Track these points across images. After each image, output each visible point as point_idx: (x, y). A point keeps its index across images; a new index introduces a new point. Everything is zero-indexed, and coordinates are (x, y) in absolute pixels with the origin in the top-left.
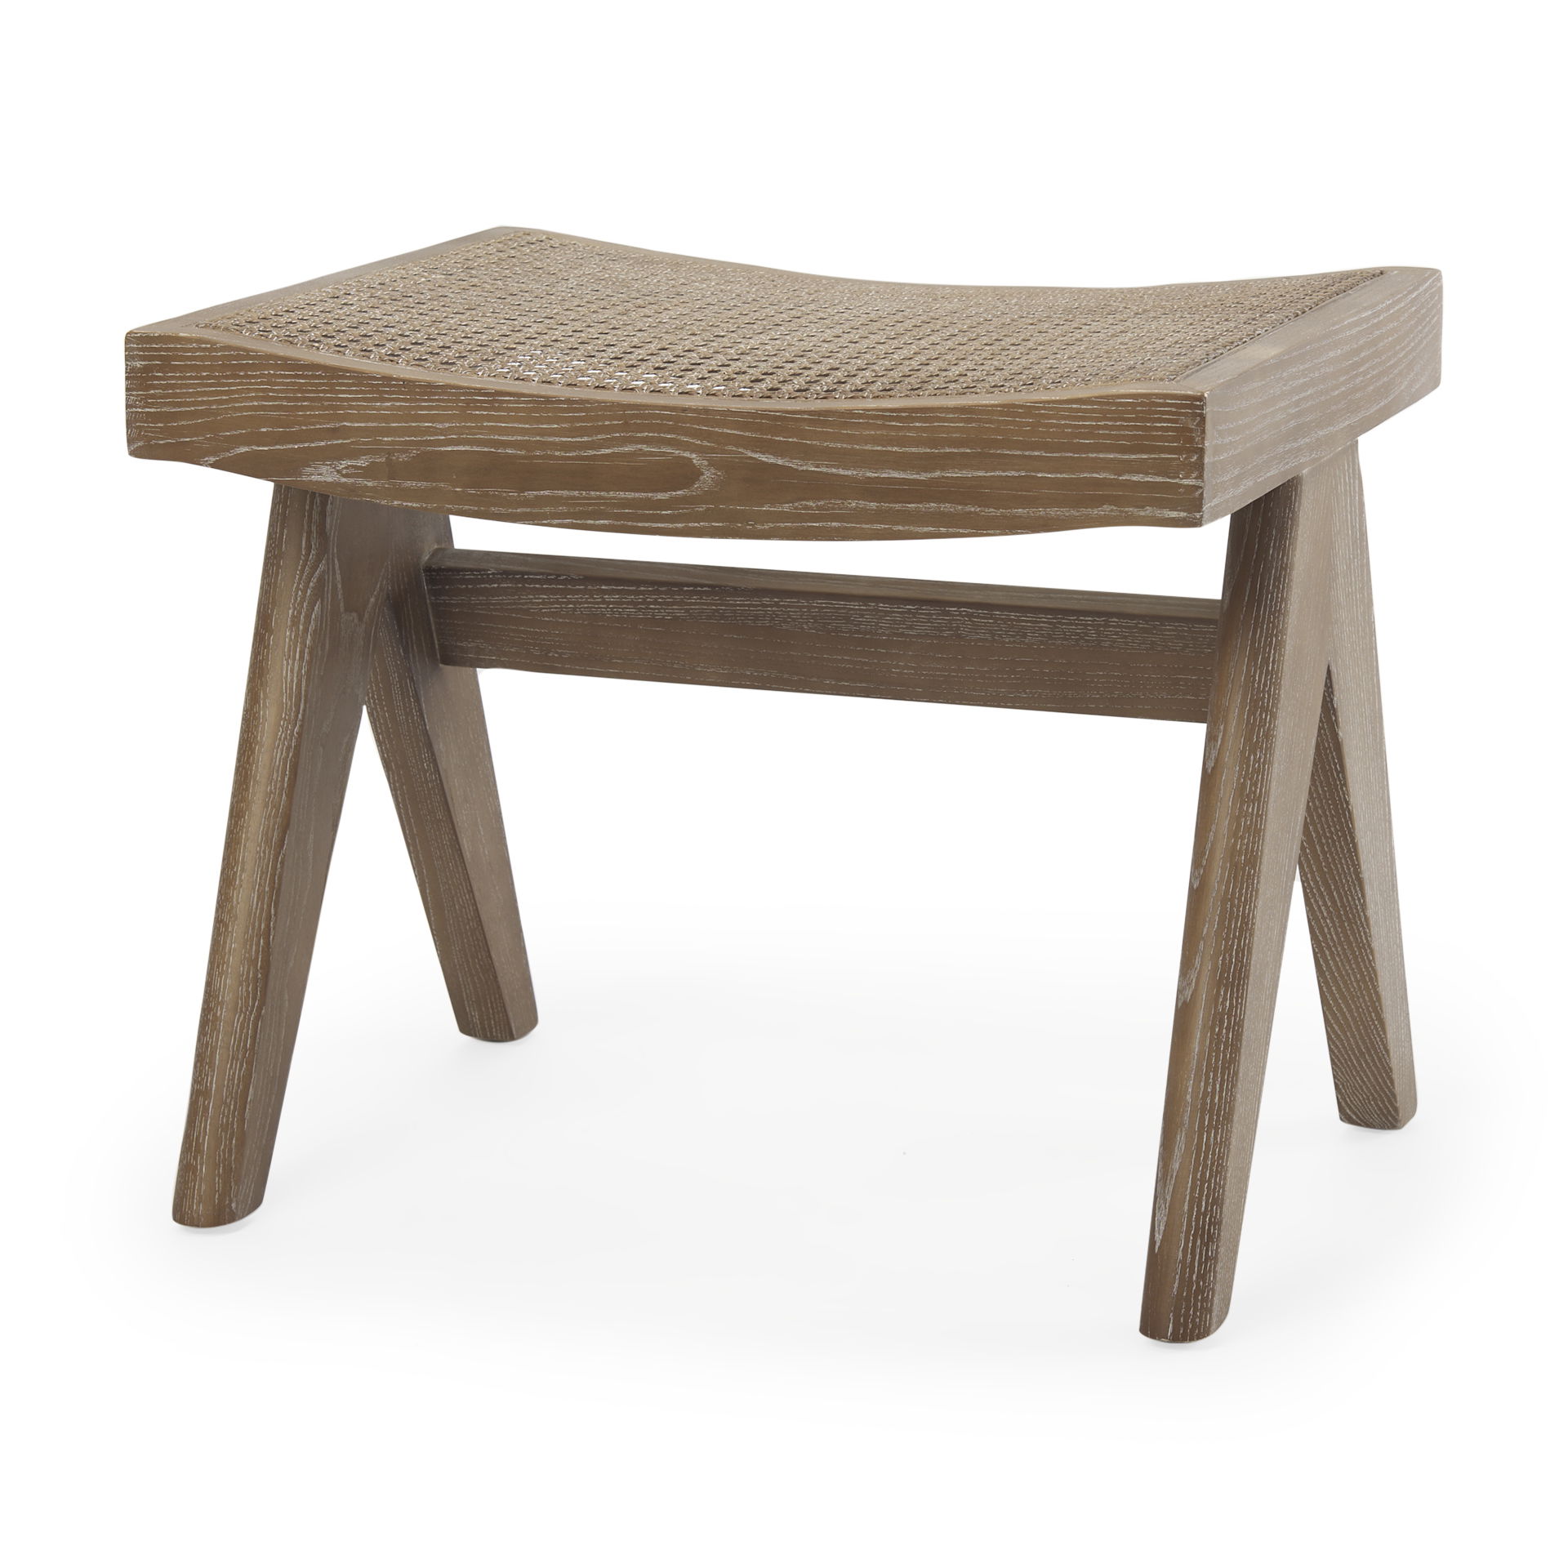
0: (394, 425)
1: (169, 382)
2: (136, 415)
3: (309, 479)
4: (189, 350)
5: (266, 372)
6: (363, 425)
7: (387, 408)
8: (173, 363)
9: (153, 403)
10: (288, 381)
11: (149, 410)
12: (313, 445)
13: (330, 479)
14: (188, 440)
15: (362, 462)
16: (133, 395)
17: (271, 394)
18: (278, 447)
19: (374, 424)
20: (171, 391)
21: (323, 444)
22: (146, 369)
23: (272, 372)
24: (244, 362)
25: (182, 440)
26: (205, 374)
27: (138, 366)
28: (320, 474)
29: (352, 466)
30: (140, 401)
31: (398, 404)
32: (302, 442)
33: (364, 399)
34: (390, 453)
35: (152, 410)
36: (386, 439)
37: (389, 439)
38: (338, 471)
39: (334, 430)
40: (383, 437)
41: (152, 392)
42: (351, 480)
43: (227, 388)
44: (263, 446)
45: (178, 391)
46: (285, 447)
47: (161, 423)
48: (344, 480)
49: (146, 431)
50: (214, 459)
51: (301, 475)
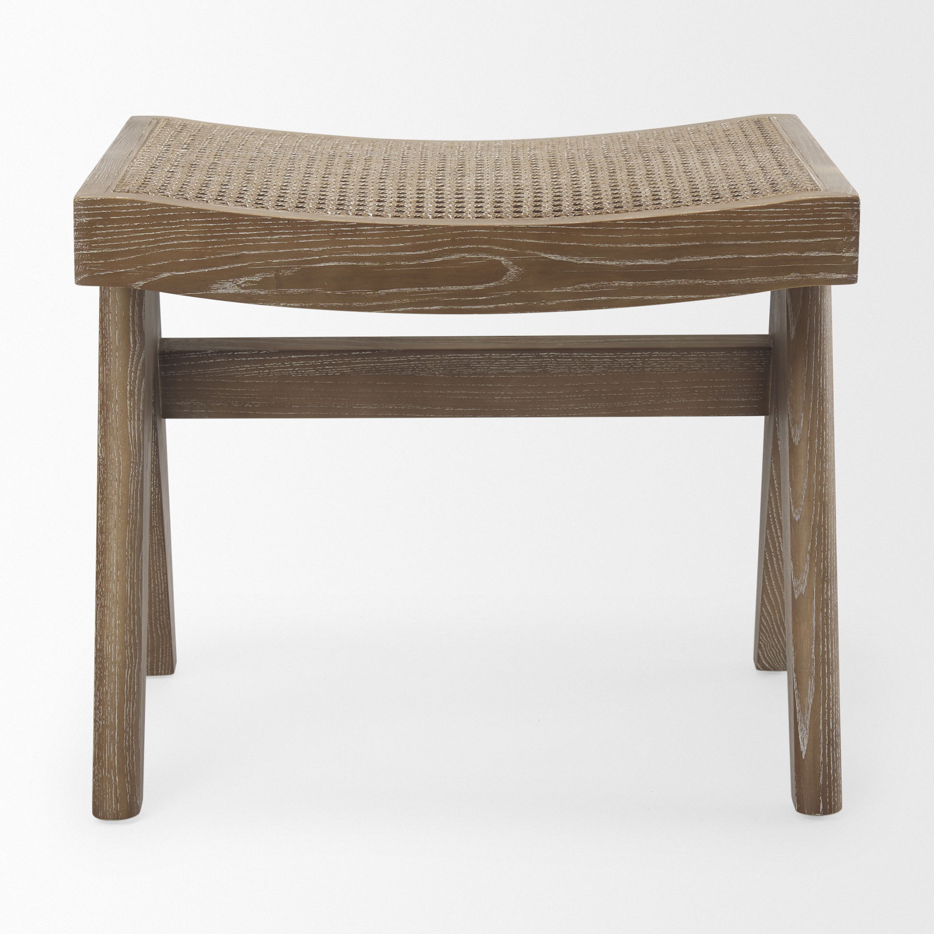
0: (281, 251)
1: (108, 231)
2: (82, 256)
3: (216, 292)
4: (124, 208)
5: (184, 220)
6: (257, 252)
7: (276, 240)
8: (111, 218)
9: (95, 247)
10: (201, 225)
11: (92, 252)
12: (219, 269)
13: (232, 291)
14: (123, 270)
15: (257, 278)
16: (80, 242)
17: (187, 235)
18: (192, 271)
19: (267, 251)
20: (110, 238)
21: (227, 267)
22: (90, 223)
23: (188, 220)
24: (167, 214)
25: (118, 271)
26: (136, 224)
27: (85, 221)
28: (225, 288)
29: (249, 281)
30: (86, 246)
31: (284, 236)
32: (211, 267)
33: (258, 235)
34: (277, 270)
35: (95, 252)
36: (275, 261)
37: (277, 261)
38: (238, 286)
39: (237, 257)
40: (273, 260)
41: (95, 239)
42: (248, 291)
43: (153, 233)
44: (181, 272)
45: (115, 237)
46: (198, 271)
47: (102, 260)
48: (243, 291)
49: (90, 267)
50: (143, 283)
51: (210, 290)
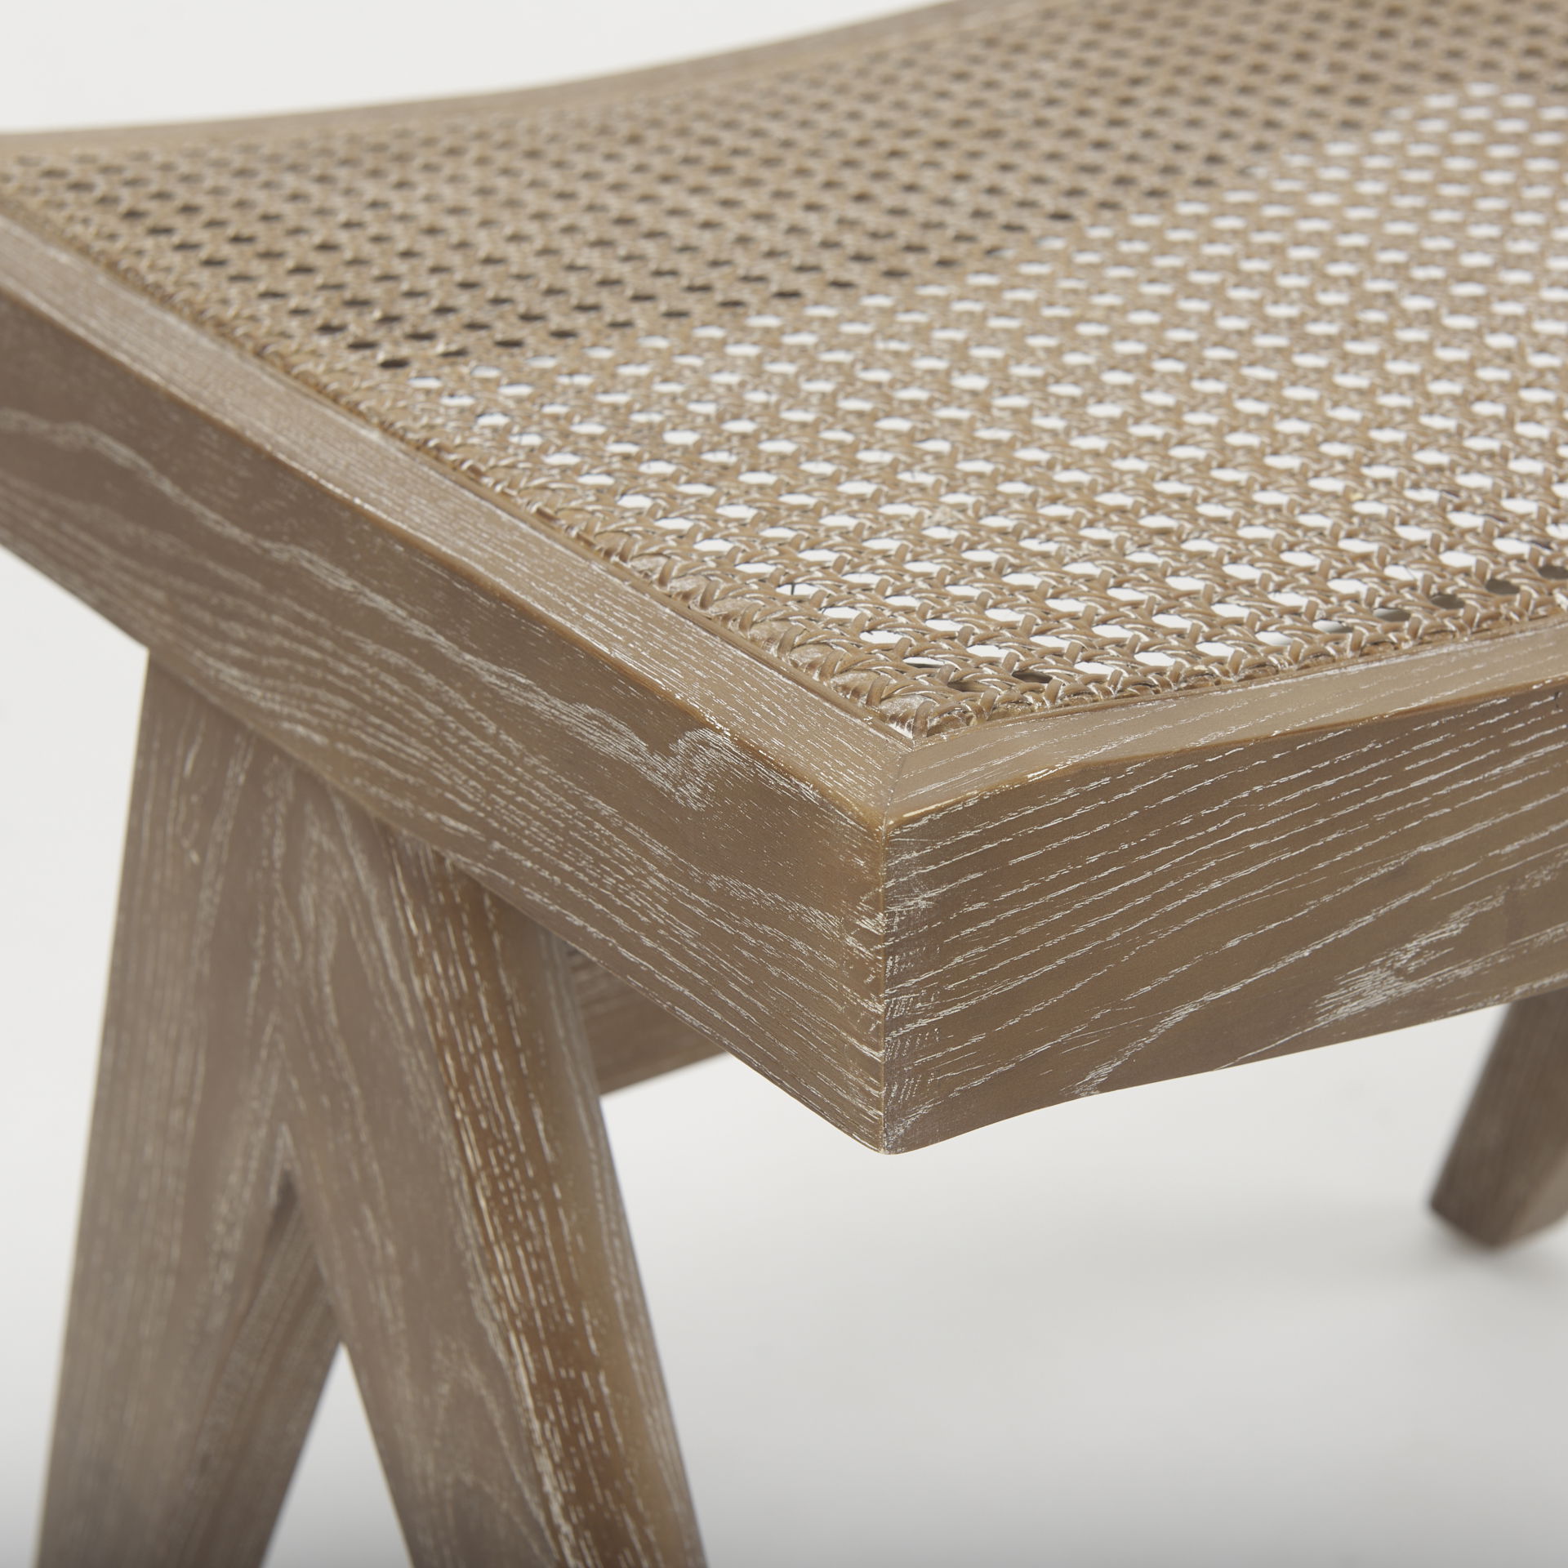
1: (1002, 916)
2: (913, 1041)
3: (1332, 1019)
4: (1059, 810)
5: (1245, 795)
6: (1460, 835)
7: (1519, 772)
8: (1013, 862)
9: (959, 991)
10: (1298, 794)
11: (946, 1012)
12: (1345, 932)
13: (1378, 999)
14: (1047, 1046)
15: (1453, 928)
16: (906, 991)
17: (1253, 846)
18: (1265, 972)
19: (1487, 823)
20: (1006, 939)
21: (1369, 919)
22: (942, 905)
23: (1258, 788)
24: (1194, 788)
25: (1031, 1054)
26: (1094, 859)
27: (923, 905)
28: (1359, 996)
29: (1430, 946)
30: (926, 999)
31: (1541, 752)
32: (1321, 936)
33: (1467, 773)
34: (1513, 878)
35: (956, 1009)
36: (1508, 849)
37: (1516, 845)
38: (1400, 973)
39: (1400, 872)
40: (1503, 846)
41: (959, 959)
42: (1427, 980)
43: (1149, 874)
44: (1229, 985)
45: (1024, 931)
46: (1281, 965)
47: (979, 1032)
48: (1412, 985)
49: (939, 1072)
50: (1110, 1069)
51: (1313, 1017)
